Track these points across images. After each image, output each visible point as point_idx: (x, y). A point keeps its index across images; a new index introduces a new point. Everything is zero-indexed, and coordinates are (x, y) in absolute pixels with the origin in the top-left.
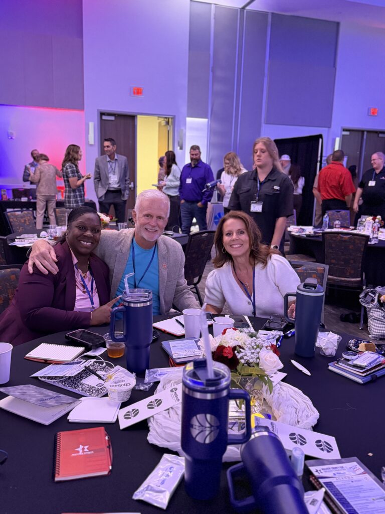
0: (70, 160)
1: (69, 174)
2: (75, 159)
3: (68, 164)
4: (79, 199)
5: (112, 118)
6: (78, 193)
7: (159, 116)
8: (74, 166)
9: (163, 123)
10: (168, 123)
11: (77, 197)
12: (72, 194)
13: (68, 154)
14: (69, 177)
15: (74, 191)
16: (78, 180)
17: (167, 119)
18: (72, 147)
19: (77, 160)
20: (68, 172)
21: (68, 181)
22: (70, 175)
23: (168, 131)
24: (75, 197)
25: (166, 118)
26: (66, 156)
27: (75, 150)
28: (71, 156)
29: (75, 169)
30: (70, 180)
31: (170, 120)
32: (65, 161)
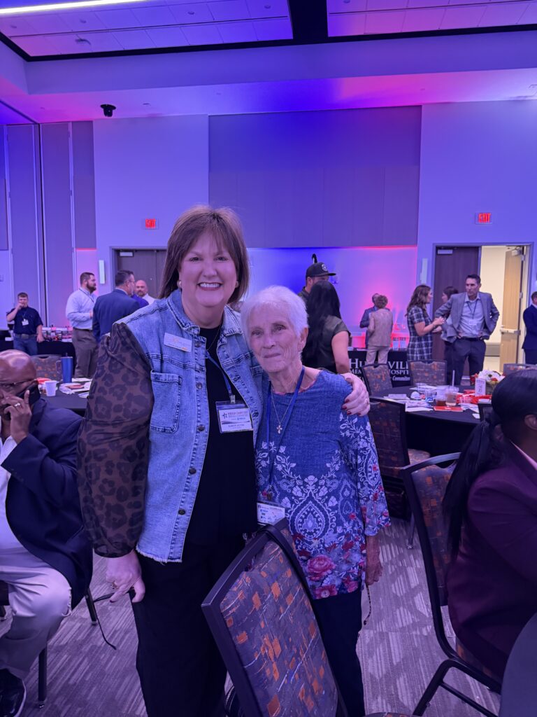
0: (417, 304)
1: (414, 319)
2: (422, 303)
3: (413, 309)
4: (424, 348)
5: (450, 252)
6: (423, 342)
7: (508, 244)
8: (420, 309)
9: (515, 253)
10: (522, 252)
11: (422, 347)
12: (417, 343)
13: (415, 296)
14: (415, 323)
15: (420, 339)
16: (426, 326)
17: (521, 249)
18: (421, 288)
19: (425, 303)
20: (413, 317)
21: (413, 328)
22: (416, 320)
23: (522, 262)
24: (420, 346)
25: (520, 246)
26: (412, 299)
27: (424, 292)
28: (418, 300)
29: (421, 312)
30: (417, 326)
31: (525, 248)
32: (411, 305)
